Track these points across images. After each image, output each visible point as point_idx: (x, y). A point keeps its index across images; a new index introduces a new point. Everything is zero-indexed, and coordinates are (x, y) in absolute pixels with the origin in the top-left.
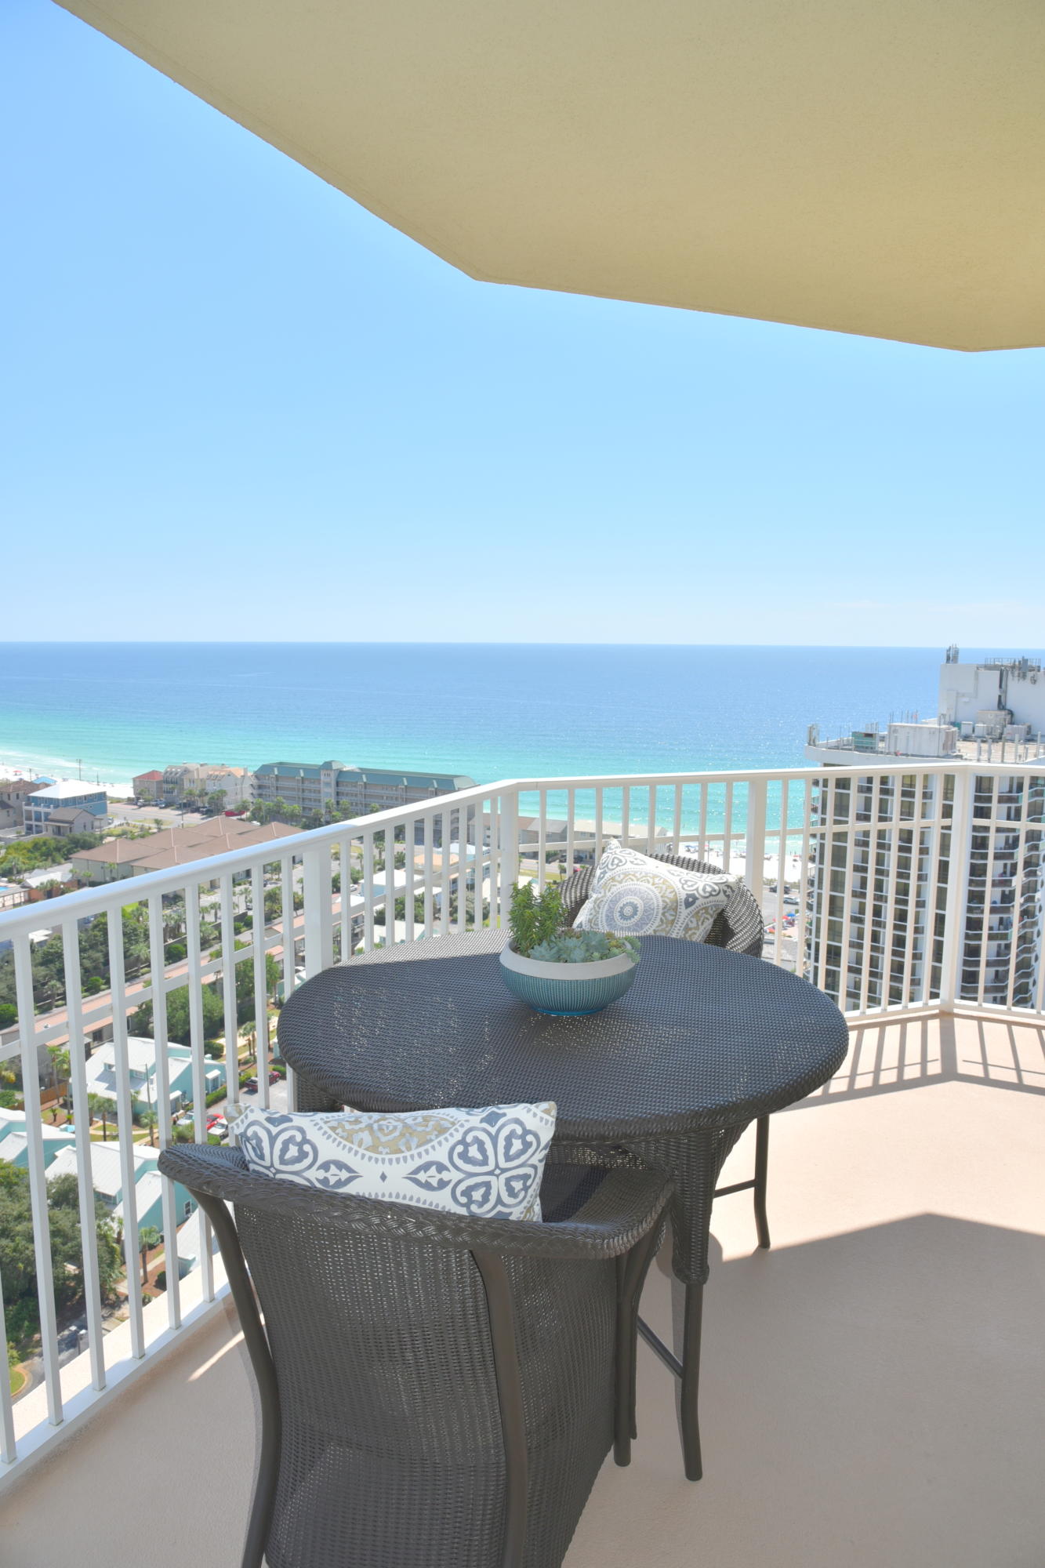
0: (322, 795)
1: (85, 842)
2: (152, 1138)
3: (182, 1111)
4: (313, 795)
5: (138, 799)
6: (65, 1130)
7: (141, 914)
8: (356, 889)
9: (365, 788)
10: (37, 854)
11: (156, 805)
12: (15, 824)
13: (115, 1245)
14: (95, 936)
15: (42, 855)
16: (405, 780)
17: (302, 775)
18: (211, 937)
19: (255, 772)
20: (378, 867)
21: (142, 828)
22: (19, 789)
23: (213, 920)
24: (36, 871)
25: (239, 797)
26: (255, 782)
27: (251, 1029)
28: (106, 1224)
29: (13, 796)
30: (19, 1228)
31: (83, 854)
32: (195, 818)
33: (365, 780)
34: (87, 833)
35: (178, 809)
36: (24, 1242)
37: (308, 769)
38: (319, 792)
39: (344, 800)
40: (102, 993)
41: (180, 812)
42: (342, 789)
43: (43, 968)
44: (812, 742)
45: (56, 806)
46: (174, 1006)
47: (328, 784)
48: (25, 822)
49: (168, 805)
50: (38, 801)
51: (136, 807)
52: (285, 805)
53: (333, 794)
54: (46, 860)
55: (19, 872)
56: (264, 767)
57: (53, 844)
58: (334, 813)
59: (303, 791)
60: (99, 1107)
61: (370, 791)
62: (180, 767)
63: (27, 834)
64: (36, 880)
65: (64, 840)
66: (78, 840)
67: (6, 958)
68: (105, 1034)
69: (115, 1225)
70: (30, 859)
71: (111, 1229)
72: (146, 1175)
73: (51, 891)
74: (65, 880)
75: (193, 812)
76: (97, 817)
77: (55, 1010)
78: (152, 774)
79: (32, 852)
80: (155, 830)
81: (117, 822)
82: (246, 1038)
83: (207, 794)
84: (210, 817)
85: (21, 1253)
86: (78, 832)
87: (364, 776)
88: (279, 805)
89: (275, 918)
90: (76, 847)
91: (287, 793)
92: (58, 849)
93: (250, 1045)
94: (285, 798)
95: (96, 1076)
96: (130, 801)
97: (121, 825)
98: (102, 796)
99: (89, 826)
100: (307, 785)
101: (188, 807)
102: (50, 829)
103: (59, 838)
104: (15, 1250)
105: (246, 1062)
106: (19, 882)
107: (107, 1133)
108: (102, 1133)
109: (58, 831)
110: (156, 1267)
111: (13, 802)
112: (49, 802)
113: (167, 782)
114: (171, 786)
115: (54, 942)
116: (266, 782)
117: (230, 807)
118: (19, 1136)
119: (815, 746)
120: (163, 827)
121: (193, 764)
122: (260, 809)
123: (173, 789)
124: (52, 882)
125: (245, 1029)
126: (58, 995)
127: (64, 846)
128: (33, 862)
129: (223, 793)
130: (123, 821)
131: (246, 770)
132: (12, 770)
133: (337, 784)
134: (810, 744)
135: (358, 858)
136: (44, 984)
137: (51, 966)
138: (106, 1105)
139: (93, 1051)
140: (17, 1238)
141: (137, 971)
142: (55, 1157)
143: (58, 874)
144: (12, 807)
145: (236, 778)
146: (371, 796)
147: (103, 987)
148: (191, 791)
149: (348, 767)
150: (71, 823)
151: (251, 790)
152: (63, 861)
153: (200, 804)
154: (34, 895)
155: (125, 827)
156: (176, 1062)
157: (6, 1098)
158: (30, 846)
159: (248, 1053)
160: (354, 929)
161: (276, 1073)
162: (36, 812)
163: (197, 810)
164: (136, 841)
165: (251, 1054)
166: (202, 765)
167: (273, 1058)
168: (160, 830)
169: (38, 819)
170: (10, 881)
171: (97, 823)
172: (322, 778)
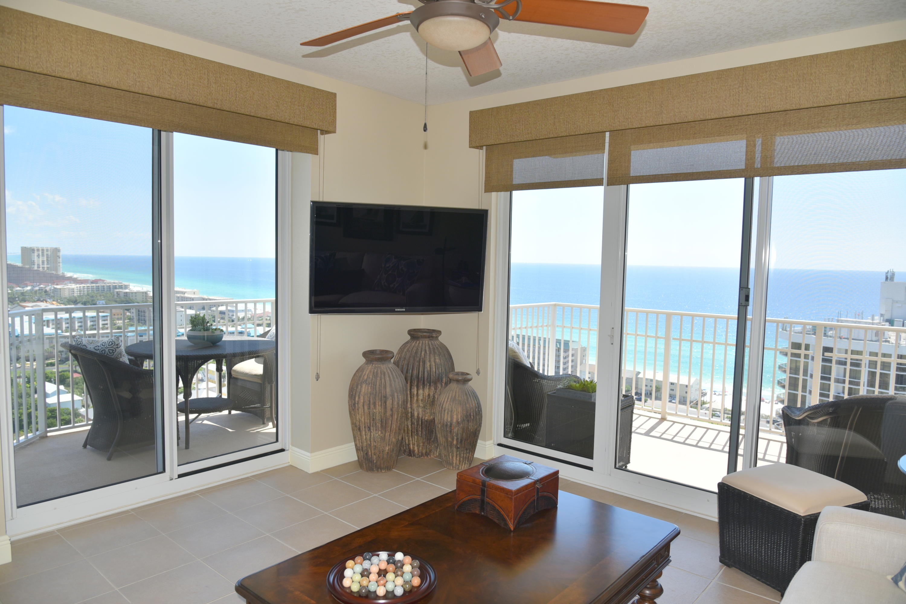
134: (783, 330)
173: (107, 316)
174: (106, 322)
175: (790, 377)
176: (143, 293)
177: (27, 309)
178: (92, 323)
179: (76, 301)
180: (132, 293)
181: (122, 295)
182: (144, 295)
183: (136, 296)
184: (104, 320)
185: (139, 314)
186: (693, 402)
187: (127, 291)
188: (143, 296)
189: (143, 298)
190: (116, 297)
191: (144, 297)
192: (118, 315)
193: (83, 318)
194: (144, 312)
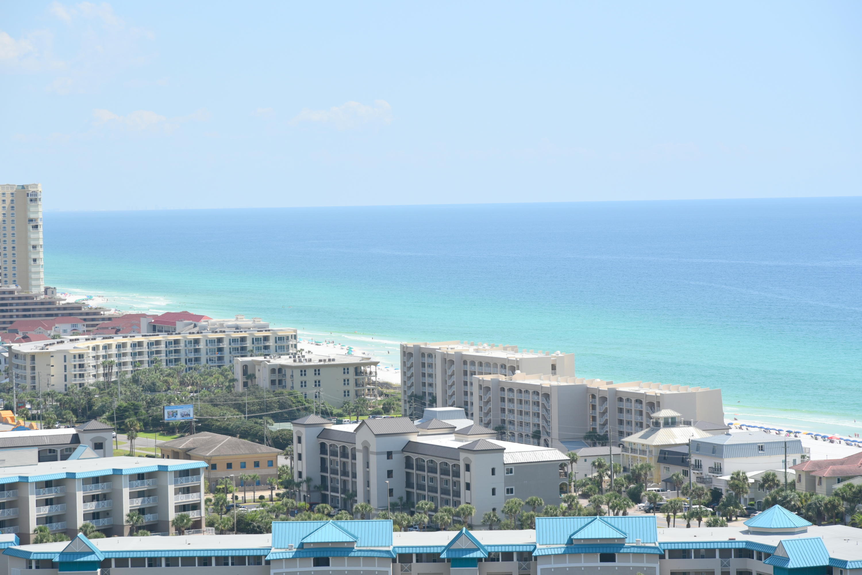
173: (195, 472)
174: (191, 498)
176: (345, 368)
178: (138, 503)
179: (90, 405)
180: (303, 370)
181: (263, 379)
182: (352, 375)
183: (317, 384)
184: (187, 491)
185: (323, 461)
187: (285, 360)
188: (346, 382)
189: (346, 393)
190: (239, 388)
191: (352, 388)
192: (243, 466)
193: (105, 479)
194: (344, 454)
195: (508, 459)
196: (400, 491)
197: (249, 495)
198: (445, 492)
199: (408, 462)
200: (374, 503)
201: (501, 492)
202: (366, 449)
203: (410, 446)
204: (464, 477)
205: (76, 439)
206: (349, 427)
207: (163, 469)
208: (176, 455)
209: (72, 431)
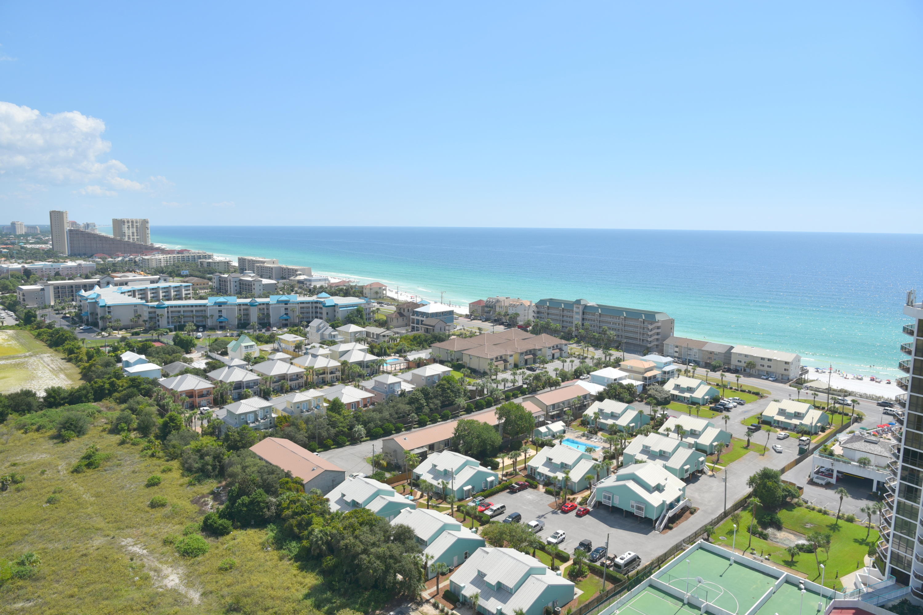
0: (574, 319)
1: (440, 337)
2: (452, 510)
3: (471, 498)
4: (568, 319)
5: (471, 315)
6: (408, 498)
7: (463, 381)
8: (588, 378)
9: (600, 317)
10: (415, 342)
11: (480, 320)
12: (407, 325)
13: (422, 569)
14: (437, 391)
15: (417, 344)
16: (624, 313)
17: (563, 307)
18: (501, 398)
19: (536, 304)
20: (603, 365)
21: (471, 332)
22: (409, 307)
23: (503, 388)
24: (413, 352)
25: (526, 317)
26: (536, 309)
27: (515, 455)
28: (418, 557)
29: (406, 310)
30: (372, 550)
31: (437, 344)
32: (501, 328)
33: (600, 312)
34: (441, 333)
35: (492, 322)
36: (374, 559)
37: (567, 304)
38: (572, 317)
39: (587, 323)
40: (438, 423)
41: (492, 324)
42: (586, 316)
43: (409, 406)
44: (910, 303)
45: (427, 317)
46: (473, 436)
47: (577, 313)
48: (411, 325)
49: (487, 320)
50: (418, 313)
51: (469, 320)
52: (551, 324)
53: (580, 319)
54: (419, 346)
55: (405, 352)
56: (541, 301)
57: (423, 337)
58: (580, 331)
59: (563, 316)
60: (426, 488)
61: (602, 319)
62: (495, 299)
63: (412, 331)
64: (412, 356)
65: (429, 336)
66: (437, 336)
67: (391, 398)
68: (435, 447)
69: (424, 558)
70: (411, 345)
71: (421, 559)
72: (444, 532)
73: (420, 364)
74: (427, 358)
75: (500, 325)
76: (448, 324)
77: (413, 430)
78: (480, 302)
79: (413, 341)
80: (478, 334)
81: (458, 328)
82: (512, 460)
83: (508, 315)
84: (509, 328)
85: (372, 565)
86: (437, 332)
87: (600, 310)
88: (548, 324)
89: (538, 391)
90: (435, 340)
91: (553, 317)
92: (426, 341)
93: (514, 464)
94: (552, 319)
95: (428, 470)
96: (467, 316)
97: (460, 329)
98: (451, 313)
99: (443, 329)
100: (565, 313)
101: (497, 321)
102: (423, 329)
103: (426, 334)
104: (369, 562)
105: (511, 474)
106: (405, 357)
107: (430, 503)
108: (425, 503)
109: (427, 331)
110: (445, 586)
111: (406, 313)
112: (423, 314)
113: (487, 307)
114: (489, 309)
115: (416, 392)
116: (542, 310)
117: (520, 323)
118: (383, 498)
119: (912, 306)
120: (482, 332)
121: (502, 298)
122: (537, 325)
123: (490, 311)
124: (420, 359)
125: (511, 455)
126: (415, 422)
127: (429, 339)
128: (412, 347)
129: (517, 315)
130: (462, 327)
131: (531, 302)
132: (410, 295)
133: (583, 313)
134: (908, 305)
135: (591, 359)
136: (408, 415)
137: (413, 405)
138: (430, 488)
139: (428, 456)
140: (371, 556)
141: (458, 413)
142: (400, 512)
143: (424, 354)
144: (404, 316)
145: (525, 307)
146: (603, 322)
147: (439, 420)
148: (499, 313)
149: (591, 303)
150: (434, 326)
151: (533, 314)
152: (428, 347)
153: (504, 321)
154: (411, 365)
155: (463, 331)
156: (470, 469)
157: (380, 476)
158: (412, 338)
159: (512, 469)
160: (584, 402)
161: (527, 483)
162: (417, 319)
163: (502, 324)
164: (466, 339)
165: (514, 470)
166: (507, 298)
167: (526, 474)
168: (480, 333)
169: (418, 324)
170: (400, 356)
171: (447, 328)
172: (575, 309)
173: (189, 286)
174: (188, 292)
175: (915, 359)
176: (225, 262)
177: (115, 279)
178: (175, 293)
179: (163, 271)
180: (215, 263)
181: (205, 265)
182: (226, 264)
183: (218, 266)
184: (187, 290)
185: (220, 283)
186: (792, 380)
187: (210, 260)
190: (199, 267)
191: (226, 267)
192: (201, 285)
193: (167, 288)
194: (225, 282)
195: (263, 283)
196: (238, 290)
197: (202, 291)
198: (249, 290)
199: (240, 284)
200: (232, 293)
201: (262, 290)
202: (230, 281)
203: (241, 280)
204: (253, 287)
205: (159, 279)
206: (226, 276)
207: (181, 285)
208: (184, 282)
209: (158, 277)
